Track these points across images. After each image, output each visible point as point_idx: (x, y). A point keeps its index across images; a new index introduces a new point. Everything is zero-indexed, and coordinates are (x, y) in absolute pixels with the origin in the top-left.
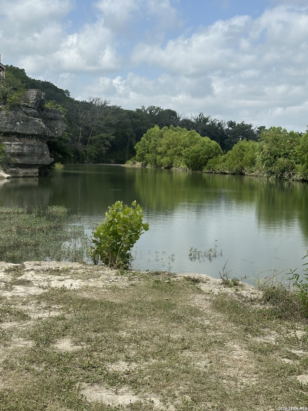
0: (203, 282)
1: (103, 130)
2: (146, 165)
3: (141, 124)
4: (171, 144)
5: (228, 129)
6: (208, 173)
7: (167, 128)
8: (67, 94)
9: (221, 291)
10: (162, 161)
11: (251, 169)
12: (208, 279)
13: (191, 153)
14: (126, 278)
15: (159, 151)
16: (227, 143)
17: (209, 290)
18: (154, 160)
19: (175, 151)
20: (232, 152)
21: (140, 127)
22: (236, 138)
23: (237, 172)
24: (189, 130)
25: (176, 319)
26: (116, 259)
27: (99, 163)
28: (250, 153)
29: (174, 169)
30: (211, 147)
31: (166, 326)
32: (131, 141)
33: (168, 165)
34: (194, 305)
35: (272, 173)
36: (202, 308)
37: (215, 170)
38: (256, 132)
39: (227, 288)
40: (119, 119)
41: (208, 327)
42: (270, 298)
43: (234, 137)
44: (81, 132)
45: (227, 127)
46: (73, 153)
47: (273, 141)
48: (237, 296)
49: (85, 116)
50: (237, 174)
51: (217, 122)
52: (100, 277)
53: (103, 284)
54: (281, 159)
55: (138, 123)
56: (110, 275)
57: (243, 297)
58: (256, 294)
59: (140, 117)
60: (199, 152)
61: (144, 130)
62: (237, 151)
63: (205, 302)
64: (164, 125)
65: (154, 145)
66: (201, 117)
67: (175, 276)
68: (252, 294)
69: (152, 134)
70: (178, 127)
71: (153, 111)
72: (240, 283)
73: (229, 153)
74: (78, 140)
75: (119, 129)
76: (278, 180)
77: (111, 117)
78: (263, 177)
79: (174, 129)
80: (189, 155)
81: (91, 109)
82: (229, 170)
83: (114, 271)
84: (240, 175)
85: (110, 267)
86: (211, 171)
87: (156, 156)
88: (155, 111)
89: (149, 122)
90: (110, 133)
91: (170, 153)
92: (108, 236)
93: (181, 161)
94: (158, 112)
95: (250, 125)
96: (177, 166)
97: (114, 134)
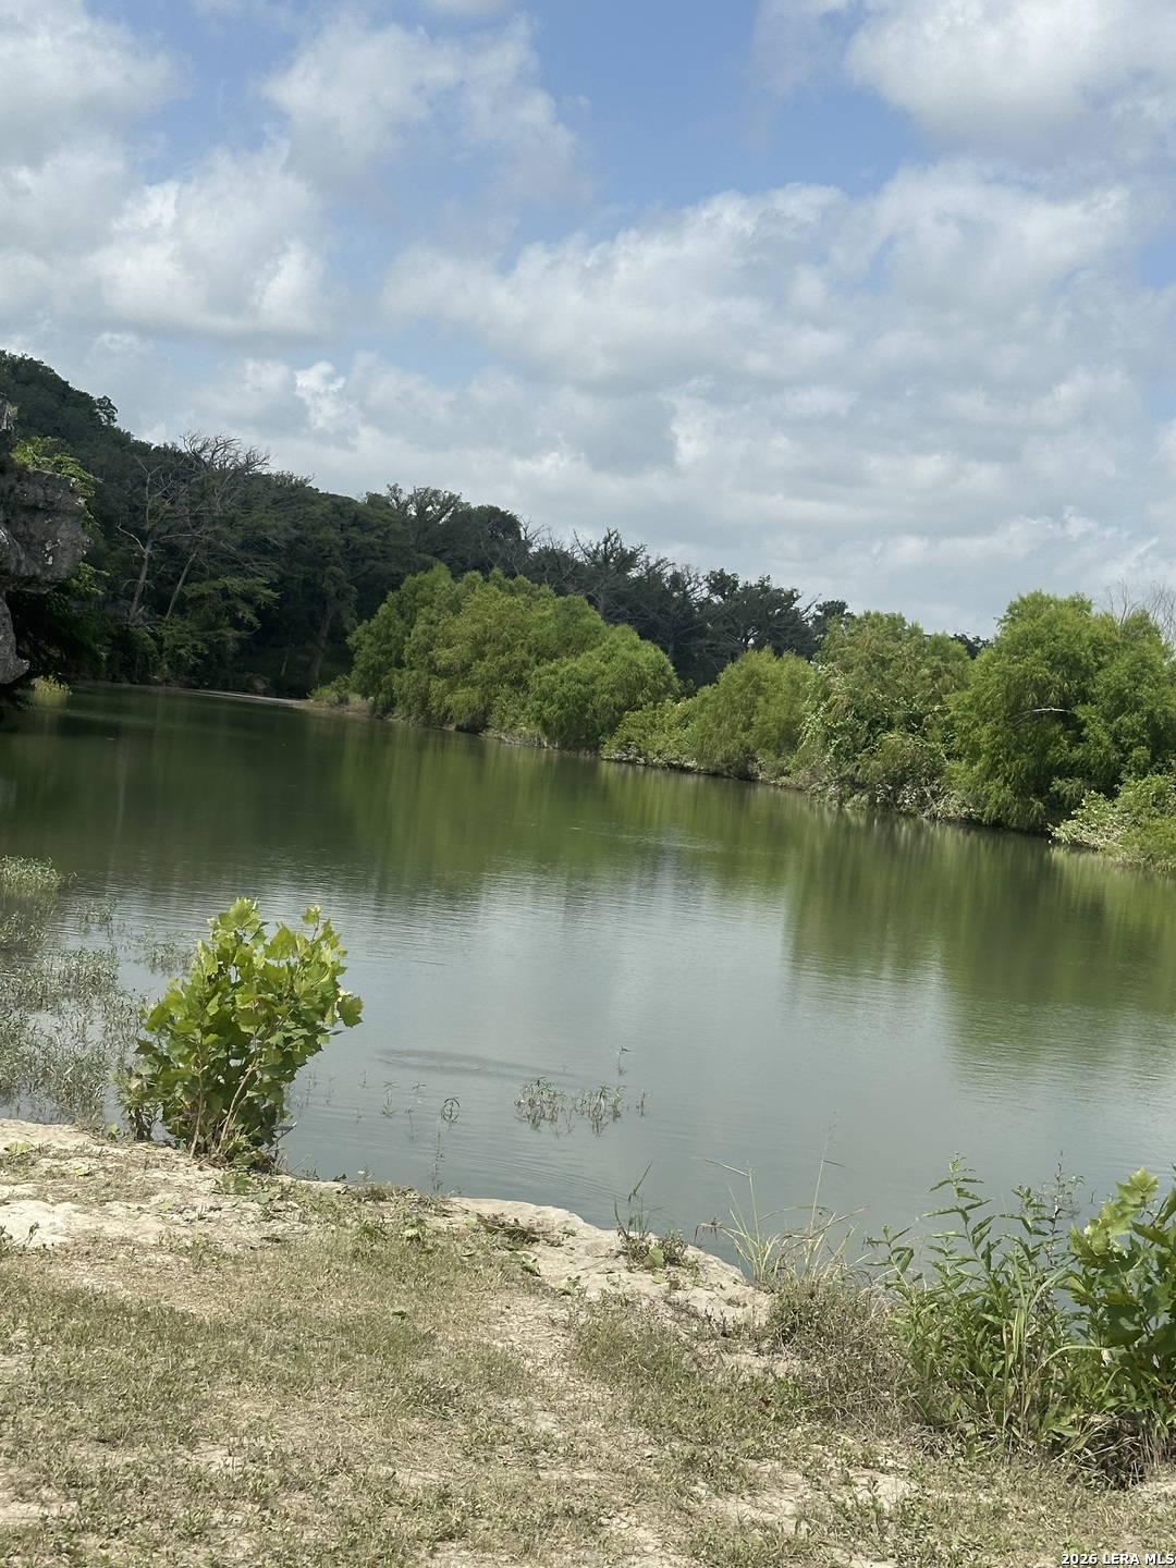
0: (548, 1242)
1: (234, 562)
2: (388, 708)
3: (383, 552)
4: (489, 640)
5: (708, 600)
6: (619, 761)
7: (481, 578)
8: (105, 413)
9: (614, 1284)
10: (448, 700)
11: (780, 762)
12: (568, 1228)
13: (562, 682)
14: (255, 1206)
15: (441, 663)
16: (701, 652)
17: (569, 1279)
18: (420, 694)
19: (504, 669)
20: (716, 690)
21: (376, 562)
22: (738, 635)
23: (730, 767)
24: (560, 592)
25: (427, 1404)
26: (223, 1126)
27: (208, 688)
28: (782, 702)
29: (490, 735)
30: (638, 666)
31: (386, 1433)
32: (338, 615)
33: (473, 717)
34: (502, 1341)
35: (857, 786)
36: (534, 1357)
37: (646, 754)
38: (810, 622)
39: (639, 1275)
40: (296, 527)
41: (547, 1442)
42: (793, 1328)
43: (728, 631)
44: (146, 564)
45: (705, 594)
46: (110, 641)
47: (869, 663)
48: (670, 1313)
49: (167, 505)
50: (727, 777)
51: (669, 572)
52: (153, 1198)
53: (162, 1227)
54: (893, 737)
55: (372, 548)
56: (191, 1190)
57: (695, 1316)
58: (745, 1305)
59: (379, 526)
60: (592, 679)
61: (392, 575)
62: (735, 690)
63: (545, 1331)
64: (469, 563)
65: (424, 640)
66: (612, 545)
67: (444, 1210)
68: (730, 1302)
69: (424, 593)
70: (521, 578)
71: (430, 509)
72: (691, 1253)
73: (702, 693)
74: (133, 595)
75: (295, 563)
76: (879, 812)
77: (268, 516)
78: (823, 797)
79: (507, 587)
80: (554, 690)
81: (194, 480)
82: (700, 757)
83: (210, 1172)
84: (740, 779)
85: (196, 1155)
86: (631, 757)
87: (430, 679)
88: (438, 507)
89: (412, 546)
90: (259, 578)
91: (484, 671)
92: (199, 1034)
93: (523, 707)
94: (449, 514)
95: (792, 592)
96: (507, 726)
97: (275, 580)
